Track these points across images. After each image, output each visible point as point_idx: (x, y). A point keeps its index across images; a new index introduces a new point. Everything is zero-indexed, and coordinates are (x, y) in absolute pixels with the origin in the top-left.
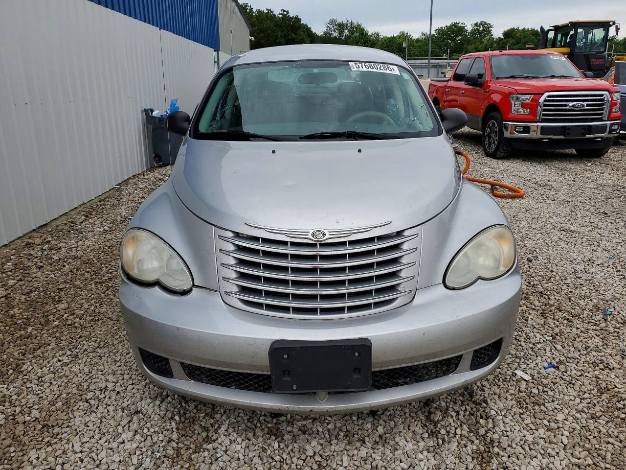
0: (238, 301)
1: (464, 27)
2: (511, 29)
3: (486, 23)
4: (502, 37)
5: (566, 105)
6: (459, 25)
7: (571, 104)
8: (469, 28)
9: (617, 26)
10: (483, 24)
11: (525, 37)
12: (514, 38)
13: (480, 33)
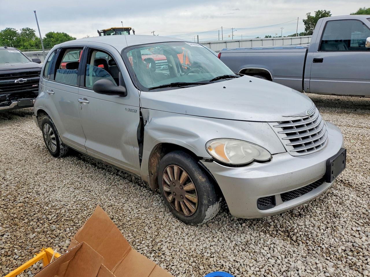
0: (296, 152)
1: (16, 32)
2: (49, 33)
3: (30, 29)
4: (46, 37)
5: (160, 68)
6: (12, 30)
7: (162, 67)
8: (19, 32)
9: (133, 30)
10: (28, 29)
11: (60, 37)
12: (54, 38)
13: (27, 35)
